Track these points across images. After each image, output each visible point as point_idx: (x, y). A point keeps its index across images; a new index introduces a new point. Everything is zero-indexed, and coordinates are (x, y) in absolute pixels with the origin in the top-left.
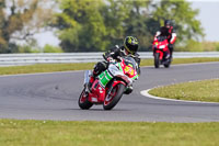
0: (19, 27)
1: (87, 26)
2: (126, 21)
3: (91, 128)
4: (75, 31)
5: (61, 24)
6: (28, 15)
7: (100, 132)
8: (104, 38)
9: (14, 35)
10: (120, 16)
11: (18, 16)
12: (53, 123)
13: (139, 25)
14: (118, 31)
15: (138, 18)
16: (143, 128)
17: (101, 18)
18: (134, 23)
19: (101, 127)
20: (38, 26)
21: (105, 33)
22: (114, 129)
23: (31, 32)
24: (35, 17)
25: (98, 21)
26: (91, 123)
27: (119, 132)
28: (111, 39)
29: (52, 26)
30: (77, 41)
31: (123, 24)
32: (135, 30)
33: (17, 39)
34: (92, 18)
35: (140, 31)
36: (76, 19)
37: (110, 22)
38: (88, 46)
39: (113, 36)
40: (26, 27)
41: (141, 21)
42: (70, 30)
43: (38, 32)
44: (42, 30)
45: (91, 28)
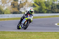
0: (22, 7)
1: (41, 6)
2: (51, 5)
3: (42, 34)
4: (38, 8)
5: (34, 6)
6: (25, 4)
7: (44, 35)
8: (45, 10)
9: (21, 9)
10: (49, 4)
11: (22, 4)
12: (31, 32)
13: (55, 6)
14: (49, 8)
15: (54, 4)
16: (55, 33)
17: (45, 4)
18: (53, 6)
19: (44, 33)
20: (28, 6)
21: (46, 8)
22: (48, 34)
23: (26, 8)
24: (27, 4)
25: (44, 5)
26: (42, 33)
27: (49, 35)
28: (47, 10)
29: (31, 6)
30: (38, 11)
31: (50, 6)
32: (54, 7)
33: (22, 10)
34: (42, 4)
35: (55, 8)
36: (38, 5)
37: (47, 5)
38: (41, 12)
39: (48, 9)
40: (24, 7)
41: (55, 5)
42: (36, 8)
43: (27, 8)
44: (29, 7)
45: (42, 7)
